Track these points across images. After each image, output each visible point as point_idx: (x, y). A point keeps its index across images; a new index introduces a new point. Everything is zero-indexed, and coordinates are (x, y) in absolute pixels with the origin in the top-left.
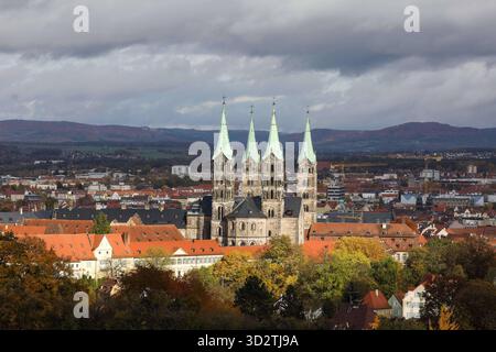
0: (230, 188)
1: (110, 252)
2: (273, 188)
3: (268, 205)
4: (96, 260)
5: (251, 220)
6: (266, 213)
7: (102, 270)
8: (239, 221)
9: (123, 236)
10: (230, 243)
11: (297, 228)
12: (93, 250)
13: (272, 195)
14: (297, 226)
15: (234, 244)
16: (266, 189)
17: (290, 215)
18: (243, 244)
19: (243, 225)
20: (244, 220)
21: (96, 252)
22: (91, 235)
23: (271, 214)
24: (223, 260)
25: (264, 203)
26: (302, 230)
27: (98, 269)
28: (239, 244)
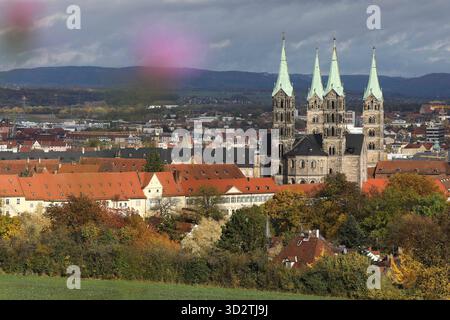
0: (290, 125)
1: (161, 191)
2: (334, 125)
3: (329, 142)
4: (145, 198)
5: (311, 158)
6: (327, 150)
7: (152, 209)
8: (299, 159)
9: (174, 174)
10: (290, 182)
11: (358, 165)
12: (143, 188)
13: (333, 133)
14: (359, 163)
15: (294, 182)
16: (327, 126)
17: (352, 153)
18: (303, 182)
19: (303, 163)
20: (304, 158)
21: (146, 191)
22: (141, 174)
23: (332, 152)
24: (274, 197)
25: (325, 141)
26: (364, 168)
27: (148, 208)
28: (299, 182)
